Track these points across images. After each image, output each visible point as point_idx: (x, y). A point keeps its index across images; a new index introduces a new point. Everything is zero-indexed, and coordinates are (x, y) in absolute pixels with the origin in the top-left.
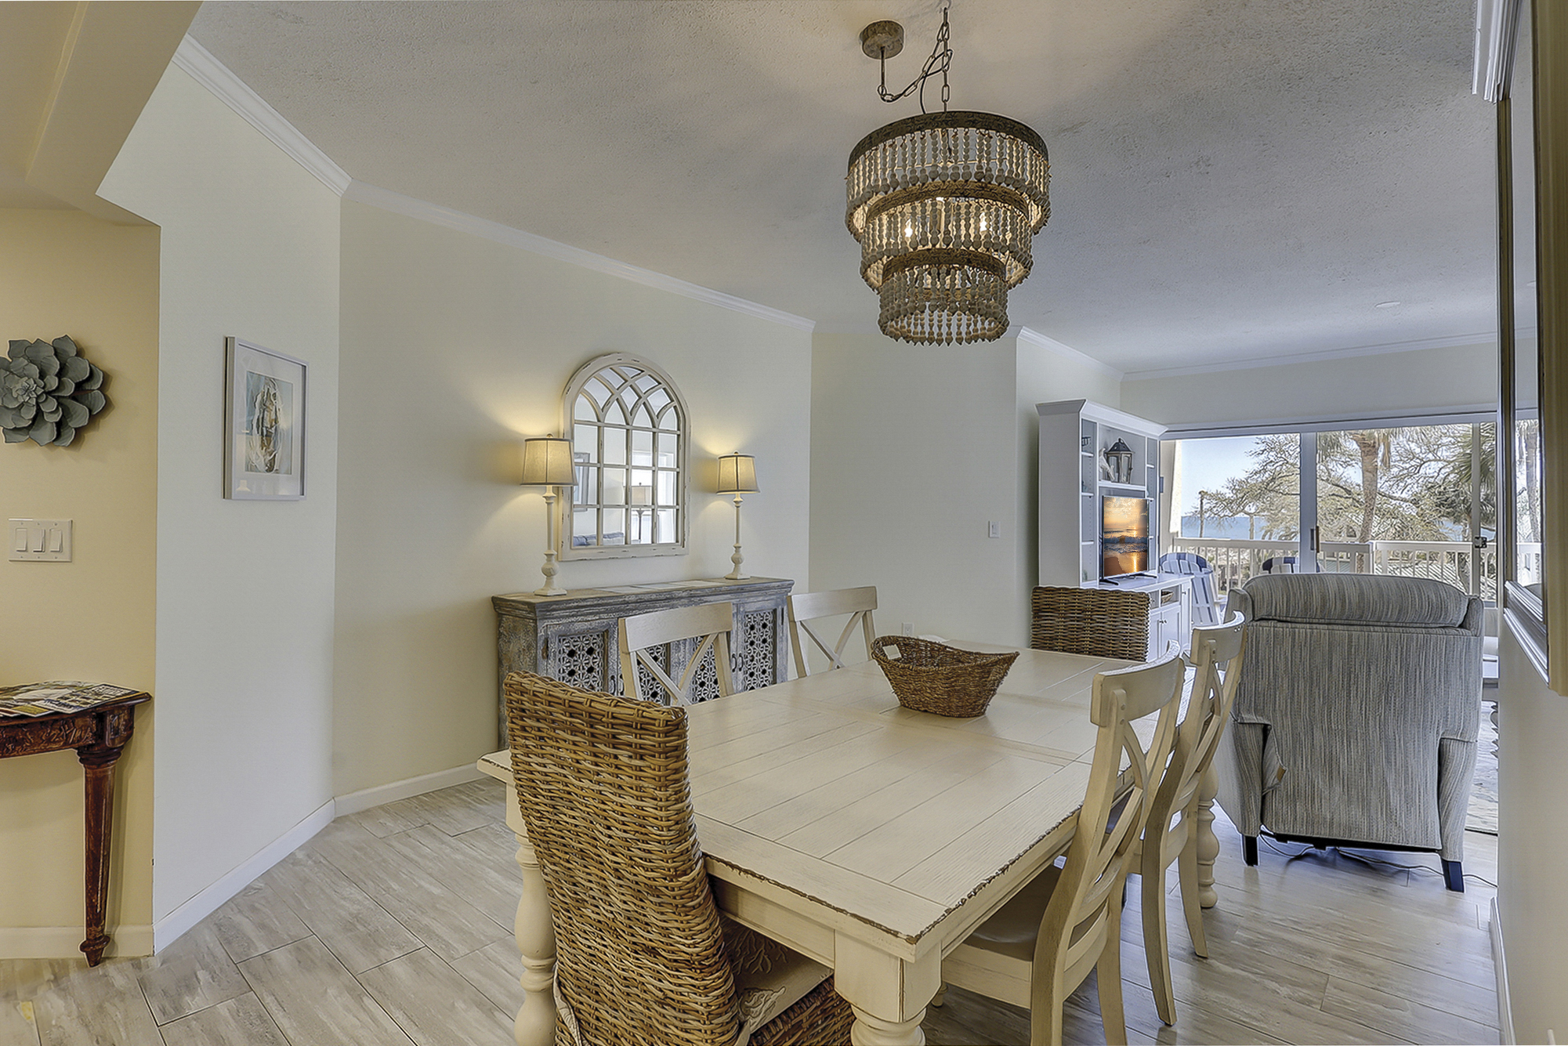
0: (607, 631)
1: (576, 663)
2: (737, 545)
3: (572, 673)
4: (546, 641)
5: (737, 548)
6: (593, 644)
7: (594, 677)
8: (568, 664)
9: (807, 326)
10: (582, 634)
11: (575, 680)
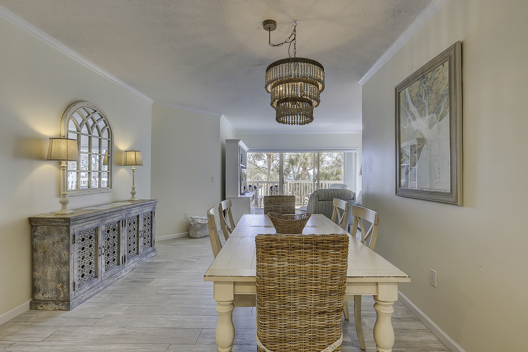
0: (97, 227)
1: (85, 244)
2: (133, 187)
3: (83, 249)
4: (74, 236)
5: (133, 188)
6: (92, 234)
7: (92, 249)
8: (82, 245)
9: (151, 101)
10: (87, 230)
11: (85, 252)
